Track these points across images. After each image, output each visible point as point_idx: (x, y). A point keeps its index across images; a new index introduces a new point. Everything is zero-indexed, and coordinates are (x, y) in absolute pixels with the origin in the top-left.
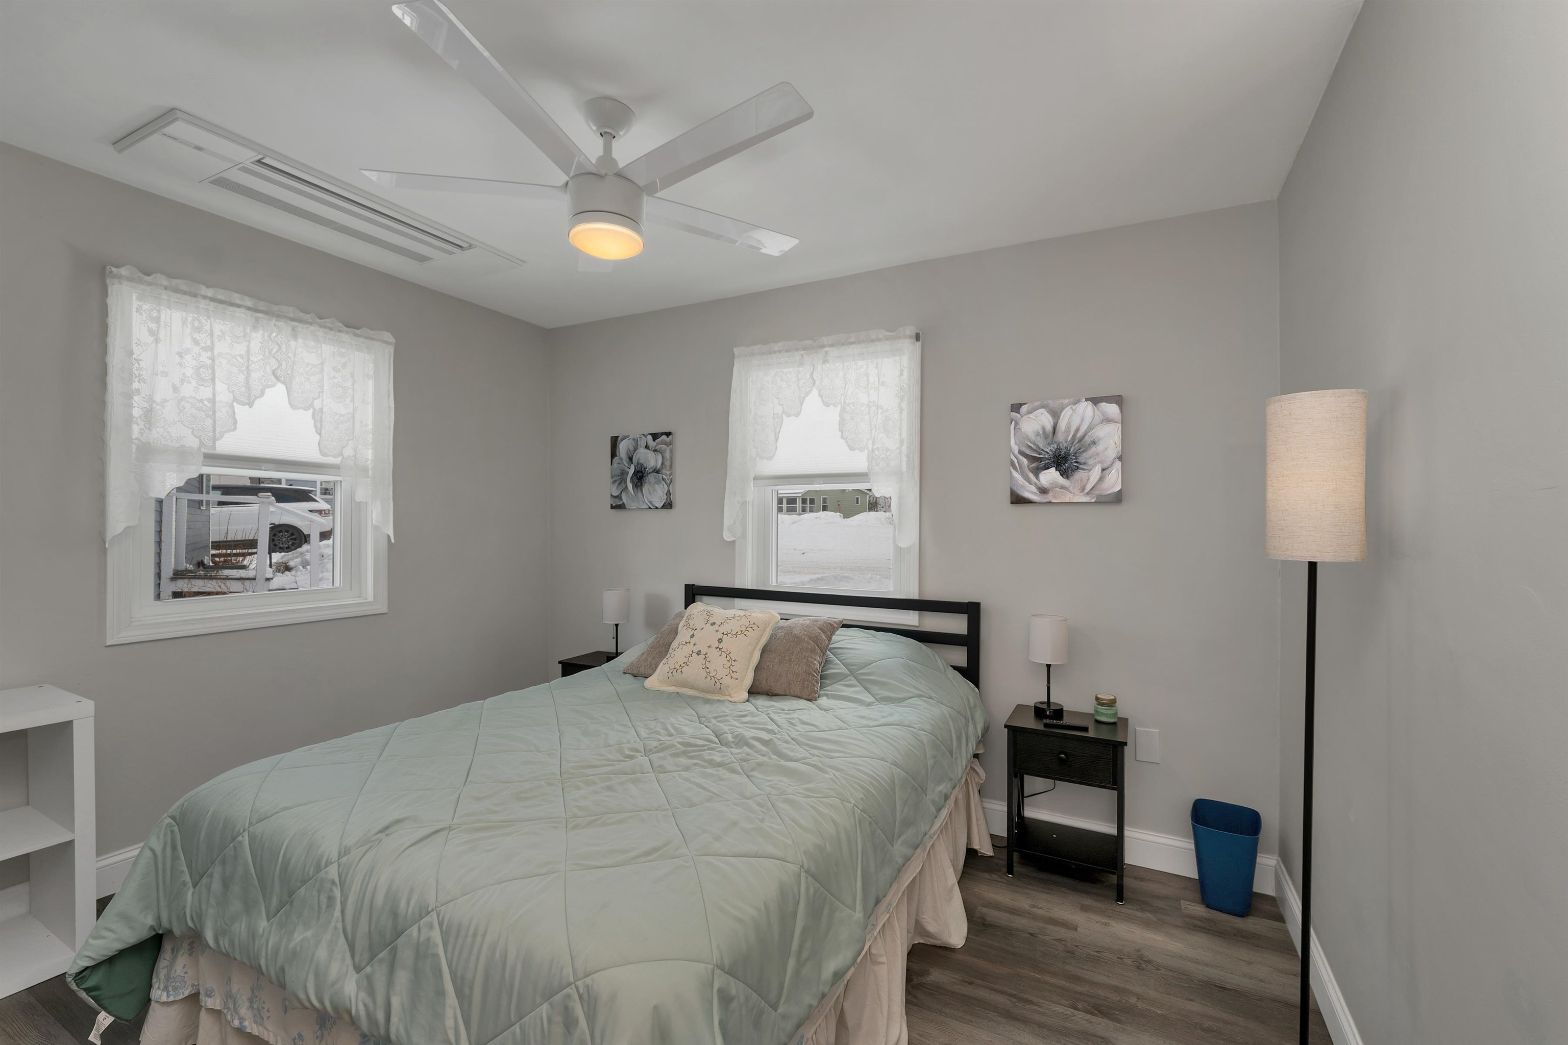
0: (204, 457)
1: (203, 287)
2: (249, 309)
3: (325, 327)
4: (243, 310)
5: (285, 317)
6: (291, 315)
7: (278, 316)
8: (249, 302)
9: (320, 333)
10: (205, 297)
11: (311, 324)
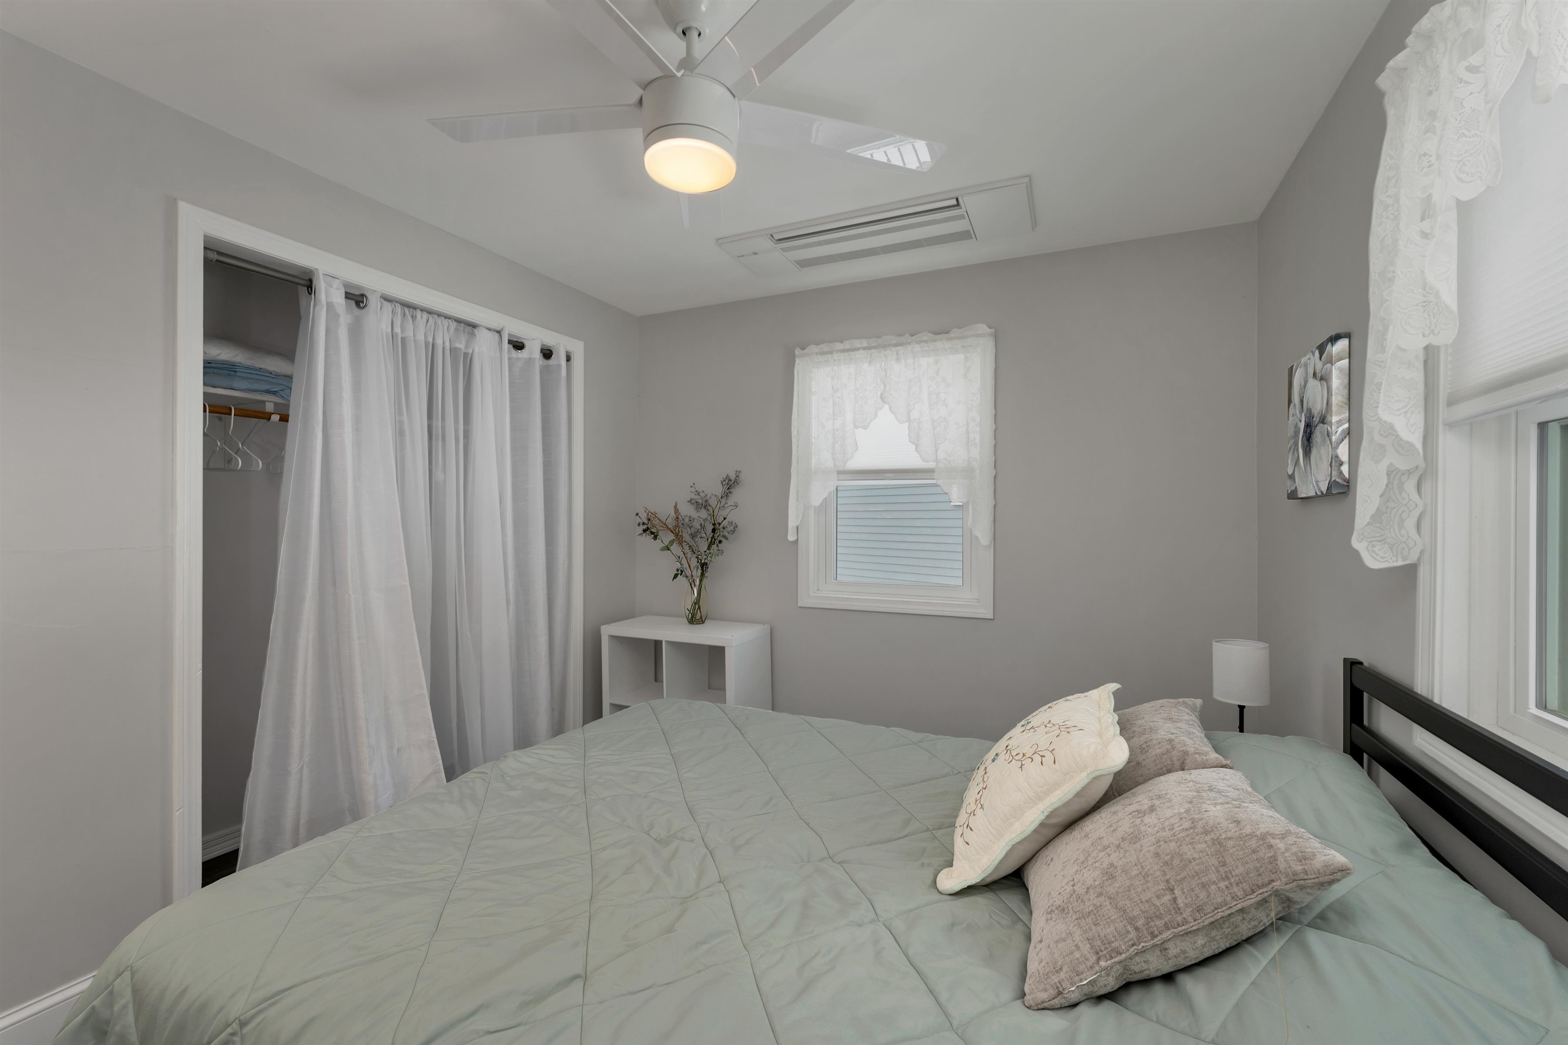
0: (838, 474)
1: (838, 344)
2: (864, 349)
3: (921, 342)
4: (861, 351)
5: (889, 345)
6: (895, 342)
7: (884, 347)
8: (865, 343)
9: (917, 347)
10: (838, 351)
11: (909, 343)
